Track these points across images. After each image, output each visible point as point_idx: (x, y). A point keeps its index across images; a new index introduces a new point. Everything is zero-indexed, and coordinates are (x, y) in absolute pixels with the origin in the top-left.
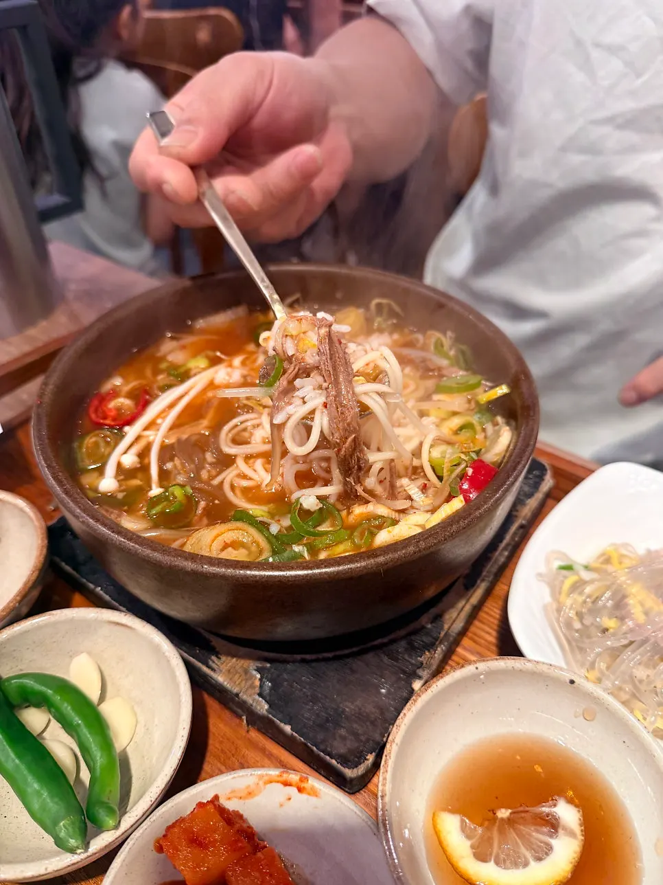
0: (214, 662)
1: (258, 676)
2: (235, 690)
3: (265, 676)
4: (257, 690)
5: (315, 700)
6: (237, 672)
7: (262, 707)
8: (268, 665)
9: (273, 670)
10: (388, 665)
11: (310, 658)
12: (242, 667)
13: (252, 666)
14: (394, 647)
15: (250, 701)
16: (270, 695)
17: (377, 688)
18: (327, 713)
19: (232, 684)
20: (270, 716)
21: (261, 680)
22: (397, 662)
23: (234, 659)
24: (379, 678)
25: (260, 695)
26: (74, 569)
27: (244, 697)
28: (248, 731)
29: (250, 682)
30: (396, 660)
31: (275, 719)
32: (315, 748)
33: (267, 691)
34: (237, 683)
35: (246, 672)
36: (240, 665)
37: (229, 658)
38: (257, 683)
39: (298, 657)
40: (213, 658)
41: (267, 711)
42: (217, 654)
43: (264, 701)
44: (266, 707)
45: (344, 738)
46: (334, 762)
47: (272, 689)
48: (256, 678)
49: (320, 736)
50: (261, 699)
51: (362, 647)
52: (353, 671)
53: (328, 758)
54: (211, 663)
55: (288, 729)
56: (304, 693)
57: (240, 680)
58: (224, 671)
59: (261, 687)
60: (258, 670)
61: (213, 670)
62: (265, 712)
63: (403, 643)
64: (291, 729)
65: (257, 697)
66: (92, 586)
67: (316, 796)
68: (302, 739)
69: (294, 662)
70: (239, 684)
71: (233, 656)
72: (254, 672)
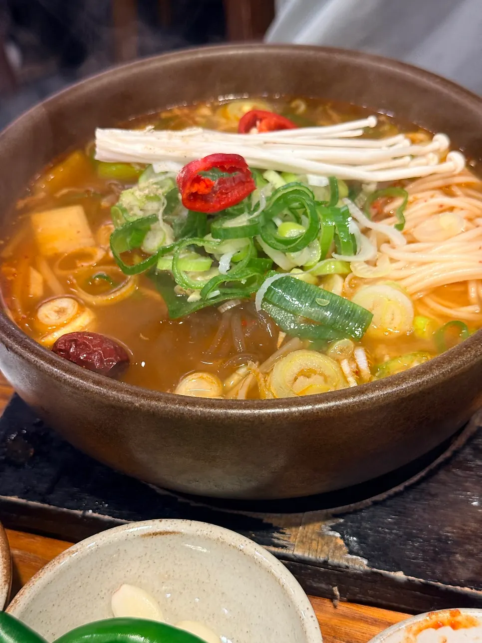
0: (278, 539)
1: (338, 535)
2: (322, 558)
3: (345, 532)
4: (345, 549)
5: (410, 537)
6: (312, 540)
7: (361, 564)
8: (342, 521)
9: (349, 524)
10: (464, 477)
11: (381, 499)
12: (313, 532)
13: (325, 527)
14: (461, 457)
15: (344, 563)
16: (362, 549)
17: (467, 502)
18: (431, 545)
19: (314, 554)
20: (375, 570)
21: (342, 537)
22: (472, 471)
23: (301, 528)
24: (464, 493)
25: (351, 552)
26: (43, 501)
27: (335, 561)
28: (335, 607)
29: (332, 545)
30: (470, 469)
31: (382, 571)
32: (440, 584)
33: (356, 547)
34: (319, 550)
35: (321, 535)
36: (310, 531)
37: (294, 529)
38: (341, 542)
39: (368, 501)
40: (275, 535)
41: (368, 565)
42: (277, 529)
43: (359, 557)
44: (365, 562)
45: (463, 563)
46: (467, 589)
47: (359, 542)
48: (336, 538)
49: (438, 570)
50: (354, 557)
51: (427, 469)
52: (434, 496)
53: (458, 588)
54: (276, 541)
55: (400, 575)
56: (396, 534)
57: (320, 547)
58: (296, 544)
59: (347, 545)
60: (334, 529)
61: (283, 547)
62: (367, 568)
63: (468, 450)
64: (405, 574)
65: (349, 556)
66: (79, 512)
67: (474, 625)
68: (422, 580)
69: (367, 508)
70: (322, 551)
71: (298, 525)
72: (331, 533)
